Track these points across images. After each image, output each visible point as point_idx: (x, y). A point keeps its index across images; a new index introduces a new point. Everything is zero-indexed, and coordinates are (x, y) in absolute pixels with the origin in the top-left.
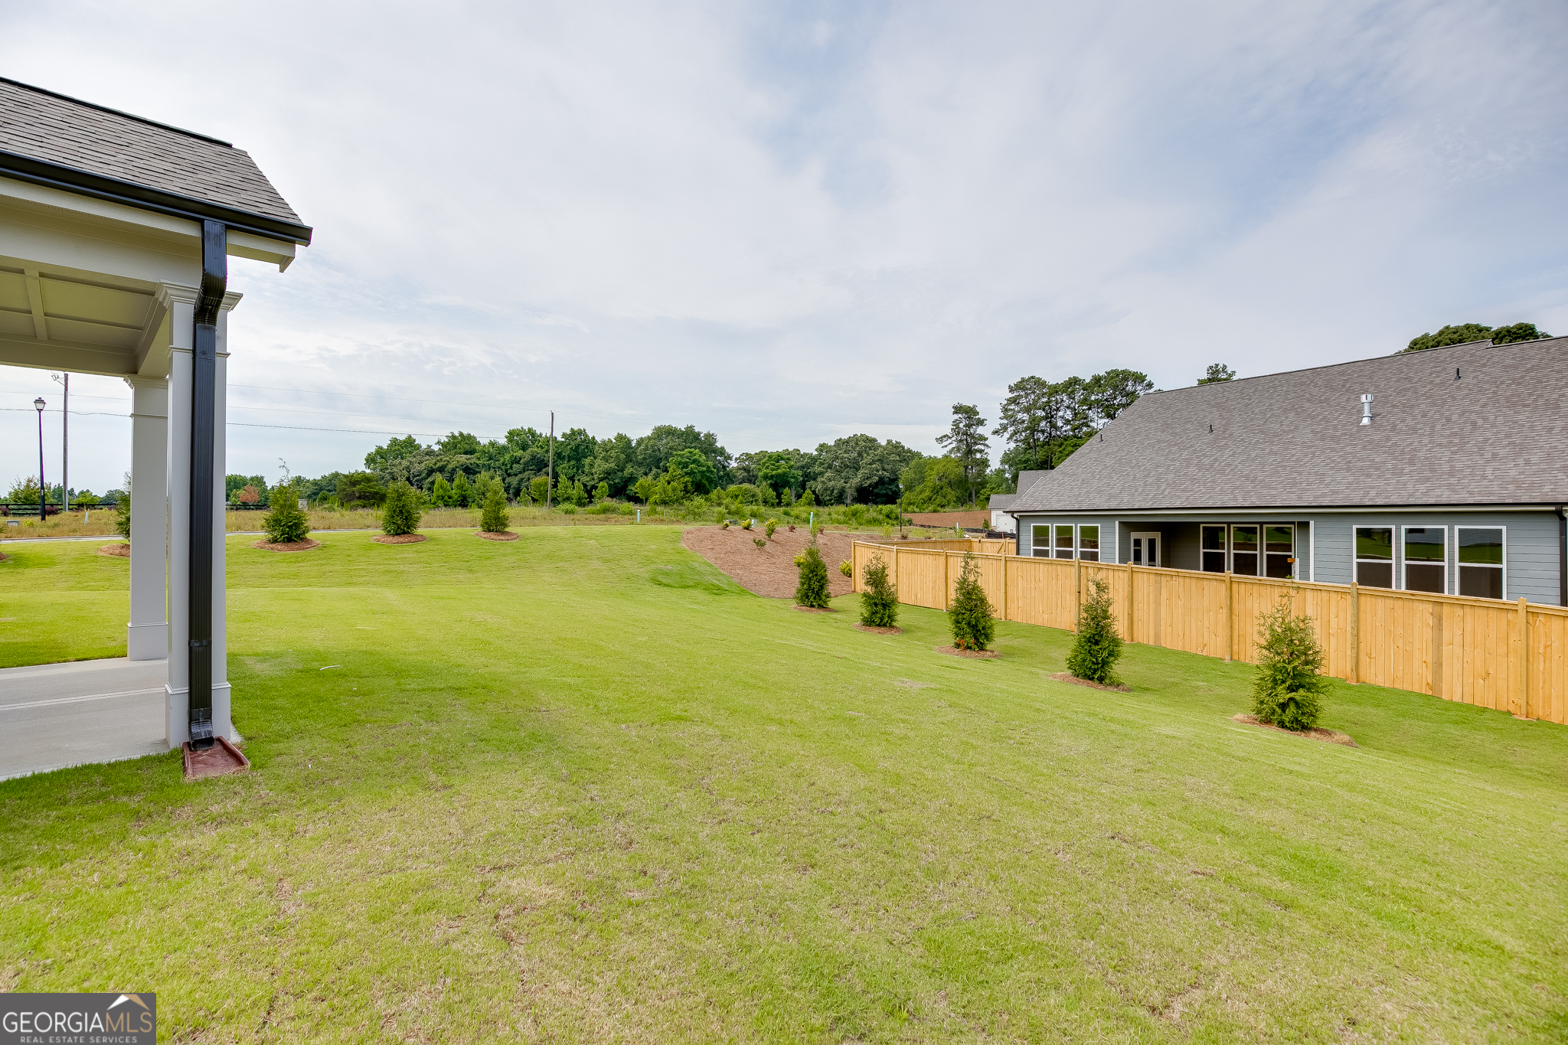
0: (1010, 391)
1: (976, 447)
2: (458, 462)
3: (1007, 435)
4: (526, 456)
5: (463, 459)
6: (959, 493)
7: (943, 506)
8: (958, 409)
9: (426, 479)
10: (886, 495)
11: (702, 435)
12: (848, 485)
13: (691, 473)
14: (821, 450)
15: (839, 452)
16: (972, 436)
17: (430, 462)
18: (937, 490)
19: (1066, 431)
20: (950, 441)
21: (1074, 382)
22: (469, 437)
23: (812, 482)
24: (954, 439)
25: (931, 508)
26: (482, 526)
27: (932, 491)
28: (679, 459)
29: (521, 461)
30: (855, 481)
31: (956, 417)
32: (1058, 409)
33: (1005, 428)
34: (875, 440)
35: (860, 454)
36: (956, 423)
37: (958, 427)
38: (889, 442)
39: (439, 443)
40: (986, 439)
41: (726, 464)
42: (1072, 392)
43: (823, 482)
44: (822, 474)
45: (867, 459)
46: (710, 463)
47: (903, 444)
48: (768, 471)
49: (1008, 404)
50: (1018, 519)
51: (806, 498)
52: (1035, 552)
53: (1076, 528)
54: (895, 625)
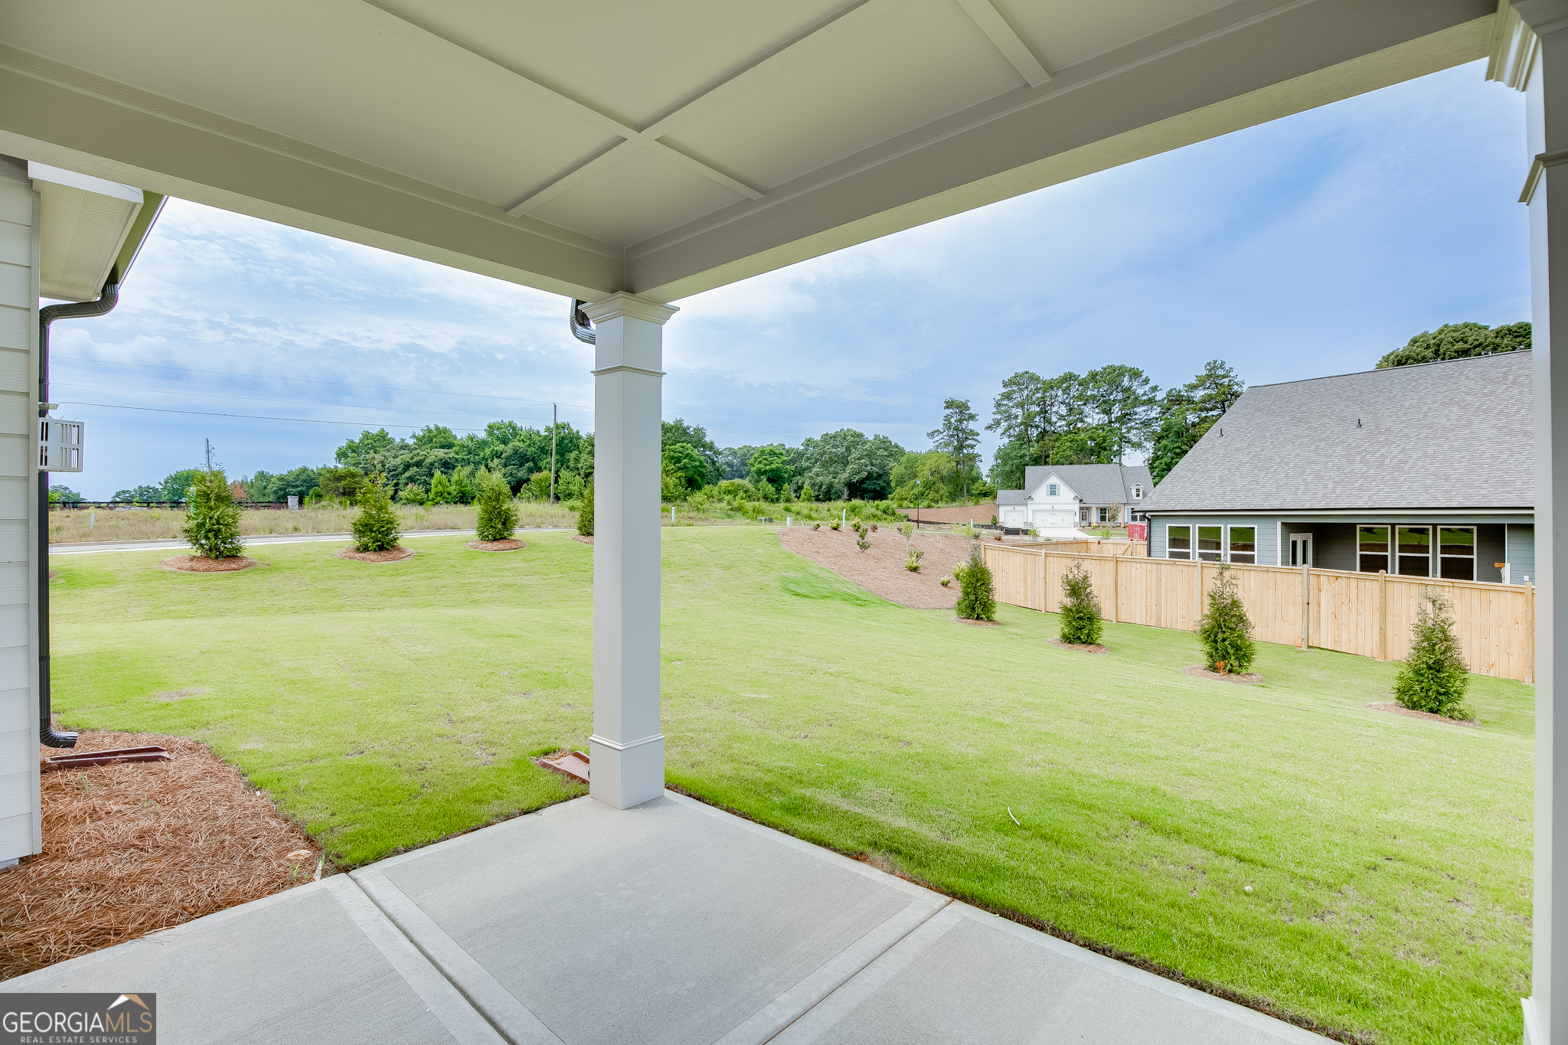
0: (1004, 386)
1: (968, 443)
2: (436, 456)
3: (1000, 431)
4: (508, 450)
5: (441, 453)
6: (951, 488)
7: (937, 502)
8: (949, 404)
9: (402, 474)
10: (875, 490)
11: (691, 429)
12: (837, 480)
13: (684, 468)
14: (808, 445)
15: (827, 447)
16: (963, 431)
17: (406, 456)
18: (929, 486)
19: (1060, 427)
20: (941, 436)
21: (1069, 378)
22: (445, 430)
23: (798, 477)
24: (945, 433)
25: (925, 503)
26: (580, 528)
27: (924, 487)
28: (672, 453)
29: (503, 456)
30: (844, 476)
31: (949, 411)
32: (1052, 405)
33: (998, 423)
34: (861, 435)
35: (848, 449)
36: (947, 418)
37: (950, 423)
38: (876, 437)
39: (414, 436)
40: (978, 434)
41: (715, 459)
42: (1068, 388)
43: (811, 478)
44: (809, 469)
45: (855, 454)
46: (702, 458)
47: (890, 438)
48: (761, 466)
49: (1002, 400)
50: (1148, 519)
51: (805, 494)
52: (1173, 555)
53: (1226, 529)
54: (1098, 641)
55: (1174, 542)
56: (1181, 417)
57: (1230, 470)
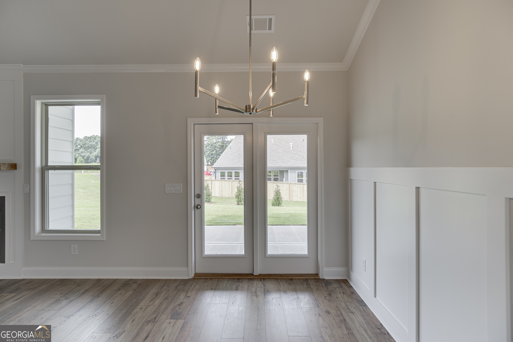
50: (215, 170)
51: (79, 160)
52: (221, 179)
53: (233, 172)
54: (211, 201)
55: (221, 176)
56: (212, 140)
57: (233, 157)
